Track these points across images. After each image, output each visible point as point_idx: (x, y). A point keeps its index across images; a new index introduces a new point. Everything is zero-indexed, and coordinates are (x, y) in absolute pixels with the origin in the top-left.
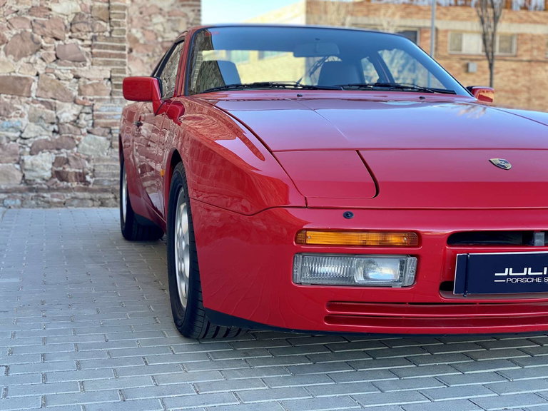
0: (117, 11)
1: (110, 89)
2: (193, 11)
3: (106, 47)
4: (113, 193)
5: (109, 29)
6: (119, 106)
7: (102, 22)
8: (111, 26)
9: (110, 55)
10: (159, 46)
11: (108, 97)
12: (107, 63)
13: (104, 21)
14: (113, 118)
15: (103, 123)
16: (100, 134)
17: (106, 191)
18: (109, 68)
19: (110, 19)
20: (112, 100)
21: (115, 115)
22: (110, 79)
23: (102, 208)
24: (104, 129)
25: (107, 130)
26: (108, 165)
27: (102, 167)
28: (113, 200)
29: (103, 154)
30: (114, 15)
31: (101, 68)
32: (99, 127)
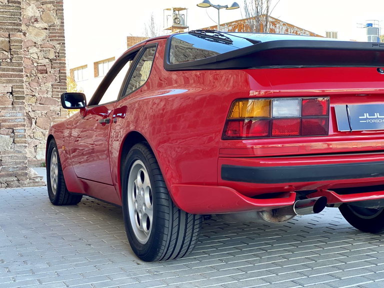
0: (16, 44)
1: (12, 100)
2: (60, 44)
3: (8, 70)
4: (16, 177)
5: (9, 56)
6: (19, 112)
7: (4, 52)
8: (11, 54)
9: (11, 76)
10: (35, 69)
11: (11, 106)
12: (9, 82)
13: (6, 51)
14: (15, 122)
15: (7, 125)
16: (5, 133)
17: (11, 175)
18: (11, 85)
19: (10, 49)
20: (13, 108)
21: (16, 119)
22: (11, 93)
23: (8, 189)
24: (8, 130)
25: (11, 130)
26: (11, 156)
27: (7, 157)
28: (16, 182)
29: (8, 148)
30: (13, 47)
31: (4, 85)
32: (4, 128)
